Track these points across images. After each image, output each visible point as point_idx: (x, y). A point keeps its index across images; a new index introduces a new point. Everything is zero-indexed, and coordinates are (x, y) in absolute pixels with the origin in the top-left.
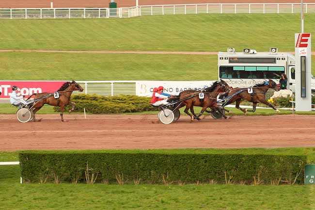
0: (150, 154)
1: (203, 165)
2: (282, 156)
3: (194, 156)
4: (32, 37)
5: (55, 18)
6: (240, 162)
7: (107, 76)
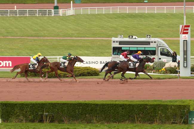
0: (86, 104)
1: (121, 111)
2: (173, 105)
3: (115, 105)
4: (4, 28)
5: (18, 16)
6: (145, 109)
7: (54, 54)
